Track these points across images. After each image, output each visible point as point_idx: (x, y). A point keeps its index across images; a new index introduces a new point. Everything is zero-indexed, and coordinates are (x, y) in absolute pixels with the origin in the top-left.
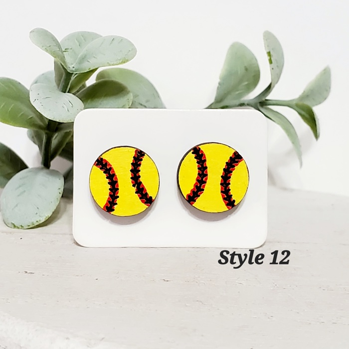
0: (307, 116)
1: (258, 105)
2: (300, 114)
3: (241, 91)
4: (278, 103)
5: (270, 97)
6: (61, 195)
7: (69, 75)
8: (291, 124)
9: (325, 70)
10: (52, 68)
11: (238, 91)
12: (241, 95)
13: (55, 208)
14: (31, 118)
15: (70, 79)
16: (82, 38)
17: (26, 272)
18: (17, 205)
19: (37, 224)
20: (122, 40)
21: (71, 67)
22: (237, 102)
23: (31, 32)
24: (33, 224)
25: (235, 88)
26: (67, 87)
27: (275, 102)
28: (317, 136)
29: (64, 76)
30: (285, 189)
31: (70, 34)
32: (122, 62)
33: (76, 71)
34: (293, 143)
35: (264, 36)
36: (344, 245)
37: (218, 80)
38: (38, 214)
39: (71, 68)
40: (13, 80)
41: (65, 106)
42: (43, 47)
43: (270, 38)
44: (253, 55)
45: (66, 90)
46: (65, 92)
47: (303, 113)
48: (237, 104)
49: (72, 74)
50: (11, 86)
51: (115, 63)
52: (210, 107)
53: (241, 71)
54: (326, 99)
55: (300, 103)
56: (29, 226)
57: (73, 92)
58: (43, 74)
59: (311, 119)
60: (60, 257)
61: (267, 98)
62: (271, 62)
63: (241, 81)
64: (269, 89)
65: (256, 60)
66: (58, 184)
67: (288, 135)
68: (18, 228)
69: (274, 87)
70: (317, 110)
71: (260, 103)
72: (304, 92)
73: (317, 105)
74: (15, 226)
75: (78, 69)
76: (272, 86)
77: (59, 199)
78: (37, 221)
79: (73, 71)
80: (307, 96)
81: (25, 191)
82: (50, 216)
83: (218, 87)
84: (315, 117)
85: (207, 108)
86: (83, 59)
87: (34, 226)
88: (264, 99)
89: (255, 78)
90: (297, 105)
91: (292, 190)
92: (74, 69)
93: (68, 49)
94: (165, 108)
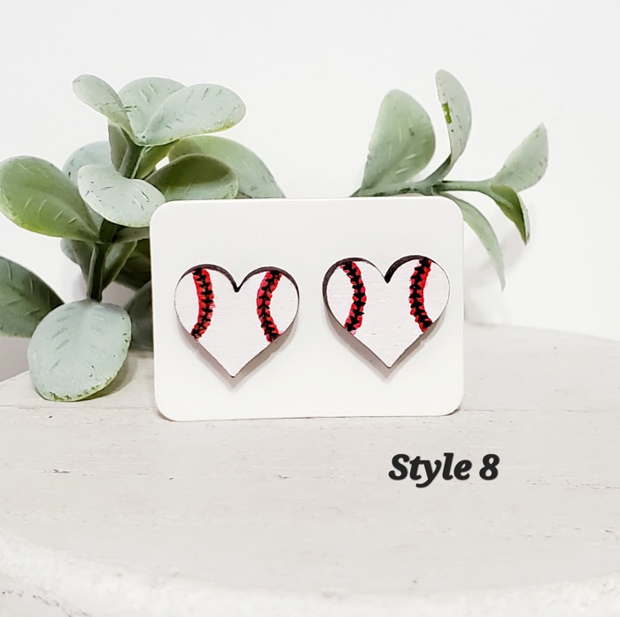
0: (510, 205)
1: (432, 189)
2: (499, 203)
3: (404, 170)
5: (451, 176)
6: (128, 344)
7: (136, 149)
8: (486, 220)
9: (537, 131)
10: (105, 137)
11: (400, 169)
12: (404, 176)
13: (121, 366)
14: (74, 221)
15: (139, 155)
16: (153, 88)
18: (57, 363)
19: (94, 392)
20: (221, 91)
21: (140, 136)
22: (399, 187)
23: (74, 82)
24: (87, 393)
25: (394, 164)
26: (133, 170)
27: (458, 185)
28: (525, 236)
29: (127, 151)
30: (480, 324)
31: (131, 83)
32: (224, 126)
33: (148, 144)
34: (489, 249)
35: (438, 79)
37: (367, 152)
38: (93, 377)
39: (140, 139)
40: (41, 160)
41: (136, 201)
42: (96, 105)
43: (447, 83)
44: (423, 109)
45: (131, 174)
46: (129, 178)
47: (503, 201)
48: (399, 189)
49: (143, 147)
50: (39, 169)
51: (213, 128)
52: (355, 195)
53: (403, 135)
54: (540, 178)
55: (499, 185)
56: (79, 396)
57: (143, 177)
59: (515, 210)
61: (445, 179)
62: (449, 120)
63: (404, 152)
64: (448, 163)
65: (429, 119)
66: (122, 327)
67: (481, 237)
68: (62, 400)
69: (455, 161)
70: (525, 197)
71: (434, 186)
72: (504, 167)
73: (526, 188)
74: (56, 398)
75: (151, 140)
76: (452, 159)
77: (126, 350)
78: (93, 388)
79: (144, 143)
80: (511, 174)
81: (67, 341)
82: (113, 377)
83: (367, 163)
84: (522, 207)
85: (352, 196)
86: (159, 123)
87: (87, 395)
88: (440, 181)
89: (429, 148)
90: (494, 189)
91: (491, 326)
92: (144, 140)
93: (129, 107)
94: (284, 197)
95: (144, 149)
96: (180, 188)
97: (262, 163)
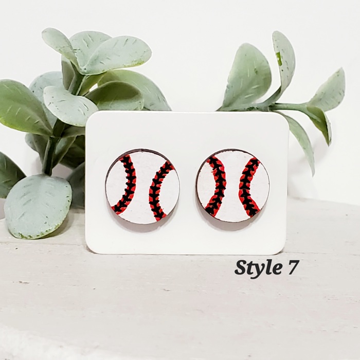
0: (319, 120)
1: (268, 108)
2: (311, 118)
3: (250, 95)
4: (289, 107)
5: (281, 100)
6: (70, 203)
7: (80, 77)
8: (303, 129)
9: (338, 72)
10: (59, 69)
11: (247, 94)
12: (250, 99)
13: (65, 217)
14: (37, 122)
15: (81, 81)
16: (90, 38)
17: (21, 282)
18: (23, 214)
19: (47, 233)
20: (136, 40)
21: (83, 68)
22: (247, 106)
23: (43, 32)
24: (43, 234)
25: (244, 92)
26: (77, 90)
27: (285, 106)
28: (328, 141)
29: (74, 77)
30: (298, 199)
32: (138, 63)
33: (88, 73)
34: (304, 148)
35: (274, 36)
36: (355, 255)
37: (227, 83)
38: (47, 224)
39: (83, 70)
40: (18, 82)
41: (80, 109)
42: (57, 47)
43: (280, 40)
45: (76, 92)
46: (75, 95)
47: (315, 117)
48: (246, 108)
49: (84, 75)
50: (16, 88)
51: (130, 64)
52: (218, 110)
53: (250, 73)
54: (339, 103)
55: (312, 107)
56: (38, 236)
57: (83, 95)
58: (41, 76)
59: (322, 124)
60: (57, 267)
61: (277, 102)
62: (280, 63)
63: (251, 84)
64: (279, 92)
65: (268, 63)
66: (66, 192)
67: (299, 141)
68: (26, 238)
70: (329, 115)
71: (269, 106)
72: (316, 95)
73: (330, 109)
74: (22, 237)
75: (90, 71)
76: (282, 89)
77: (68, 207)
78: (47, 231)
79: (85, 73)
80: (320, 100)
81: (30, 200)
82: (60, 224)
83: (226, 90)
84: (327, 121)
85: (217, 111)
86: (95, 61)
87: (43, 236)
88: (274, 103)
90: (309, 109)
91: (305, 200)
92: (85, 71)
93: (76, 50)
95: (85, 77)
96: (106, 102)
97: (158, 89)
